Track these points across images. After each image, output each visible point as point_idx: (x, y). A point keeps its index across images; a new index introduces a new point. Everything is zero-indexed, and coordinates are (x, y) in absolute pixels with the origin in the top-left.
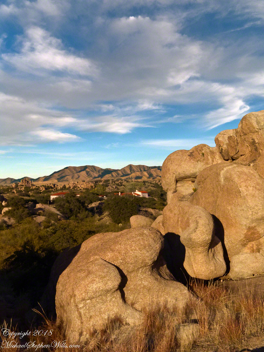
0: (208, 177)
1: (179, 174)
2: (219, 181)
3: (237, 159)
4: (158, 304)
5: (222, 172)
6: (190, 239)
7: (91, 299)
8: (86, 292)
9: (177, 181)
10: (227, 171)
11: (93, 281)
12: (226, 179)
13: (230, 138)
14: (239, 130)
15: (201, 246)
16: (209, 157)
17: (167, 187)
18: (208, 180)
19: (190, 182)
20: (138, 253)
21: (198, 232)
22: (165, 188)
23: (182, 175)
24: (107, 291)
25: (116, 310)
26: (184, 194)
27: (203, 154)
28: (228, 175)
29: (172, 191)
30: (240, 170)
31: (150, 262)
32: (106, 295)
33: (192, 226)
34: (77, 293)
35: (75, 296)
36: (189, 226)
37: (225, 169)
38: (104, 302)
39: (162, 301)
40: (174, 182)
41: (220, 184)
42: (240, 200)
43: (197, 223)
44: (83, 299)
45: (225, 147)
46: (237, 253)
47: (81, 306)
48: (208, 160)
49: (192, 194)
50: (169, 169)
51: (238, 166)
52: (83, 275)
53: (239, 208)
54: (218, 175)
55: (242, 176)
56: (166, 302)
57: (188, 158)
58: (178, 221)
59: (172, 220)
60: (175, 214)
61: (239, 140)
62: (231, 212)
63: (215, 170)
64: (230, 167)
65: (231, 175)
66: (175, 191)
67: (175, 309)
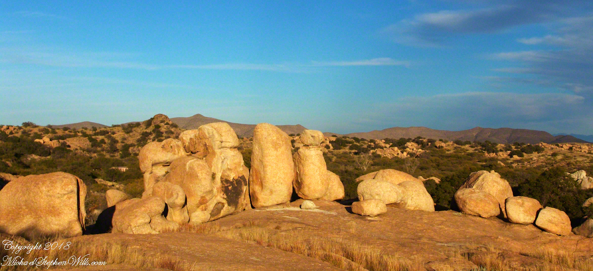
0: (178, 165)
1: (155, 160)
2: (185, 169)
3: (195, 153)
4: (166, 229)
5: (188, 163)
6: (174, 203)
7: (138, 226)
8: (137, 223)
9: (153, 165)
10: (191, 163)
11: (139, 219)
12: (190, 168)
13: (191, 139)
14: (197, 135)
15: (179, 206)
16: (176, 149)
17: (145, 169)
18: (178, 167)
19: (162, 166)
20: (157, 208)
21: (179, 199)
22: (143, 170)
23: (157, 162)
24: (146, 223)
25: (149, 231)
26: (159, 175)
27: (171, 147)
28: (191, 166)
29: (149, 173)
30: (198, 163)
31: (161, 212)
32: (145, 225)
33: (175, 196)
34: (132, 224)
35: (131, 225)
36: (173, 196)
37: (189, 162)
38: (144, 228)
39: (167, 227)
40: (150, 166)
41: (185, 171)
42: (198, 181)
43: (178, 194)
44: (135, 227)
45: (187, 144)
46: (194, 212)
47: (134, 229)
48: (175, 151)
49: (164, 175)
50: (147, 157)
51: (197, 160)
52: (133, 217)
53: (197, 186)
54: (185, 165)
55: (199, 167)
56: (169, 228)
57: (161, 149)
58: (164, 193)
59: (160, 193)
60: (162, 190)
61: (197, 141)
62: (192, 188)
63: (183, 162)
64: (192, 160)
65: (193, 166)
66: (151, 173)
67: (173, 230)
